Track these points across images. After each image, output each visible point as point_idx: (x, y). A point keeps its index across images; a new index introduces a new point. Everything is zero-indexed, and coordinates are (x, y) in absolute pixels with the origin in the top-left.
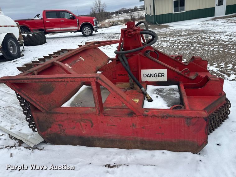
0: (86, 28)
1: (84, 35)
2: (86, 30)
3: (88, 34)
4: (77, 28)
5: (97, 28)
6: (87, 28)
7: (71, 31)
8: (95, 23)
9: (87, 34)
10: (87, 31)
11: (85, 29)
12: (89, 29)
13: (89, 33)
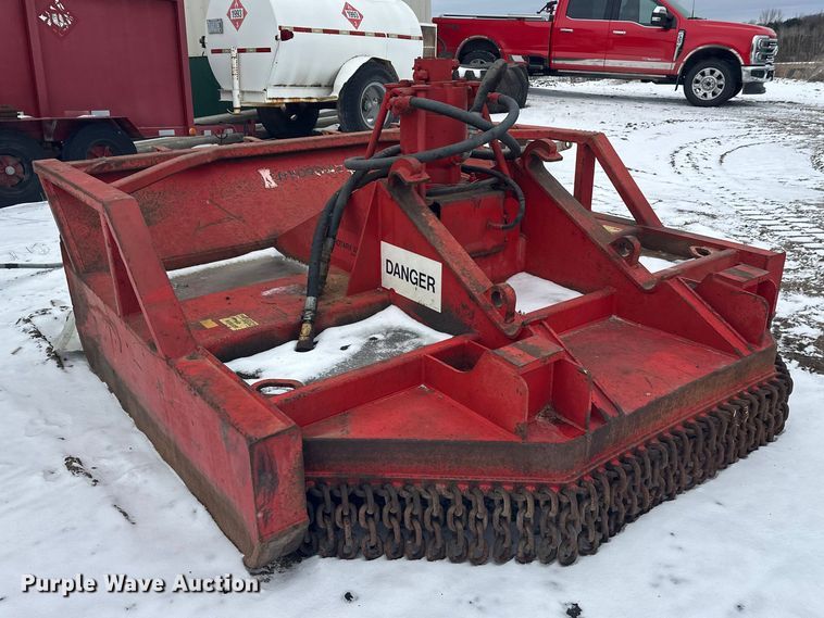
0: (707, 70)
1: (692, 100)
2: (708, 77)
3: (710, 96)
4: (668, 66)
5: (760, 74)
6: (712, 73)
7: (645, 77)
8: (754, 55)
9: (705, 95)
10: (708, 84)
11: (703, 74)
12: (719, 78)
13: (714, 94)
